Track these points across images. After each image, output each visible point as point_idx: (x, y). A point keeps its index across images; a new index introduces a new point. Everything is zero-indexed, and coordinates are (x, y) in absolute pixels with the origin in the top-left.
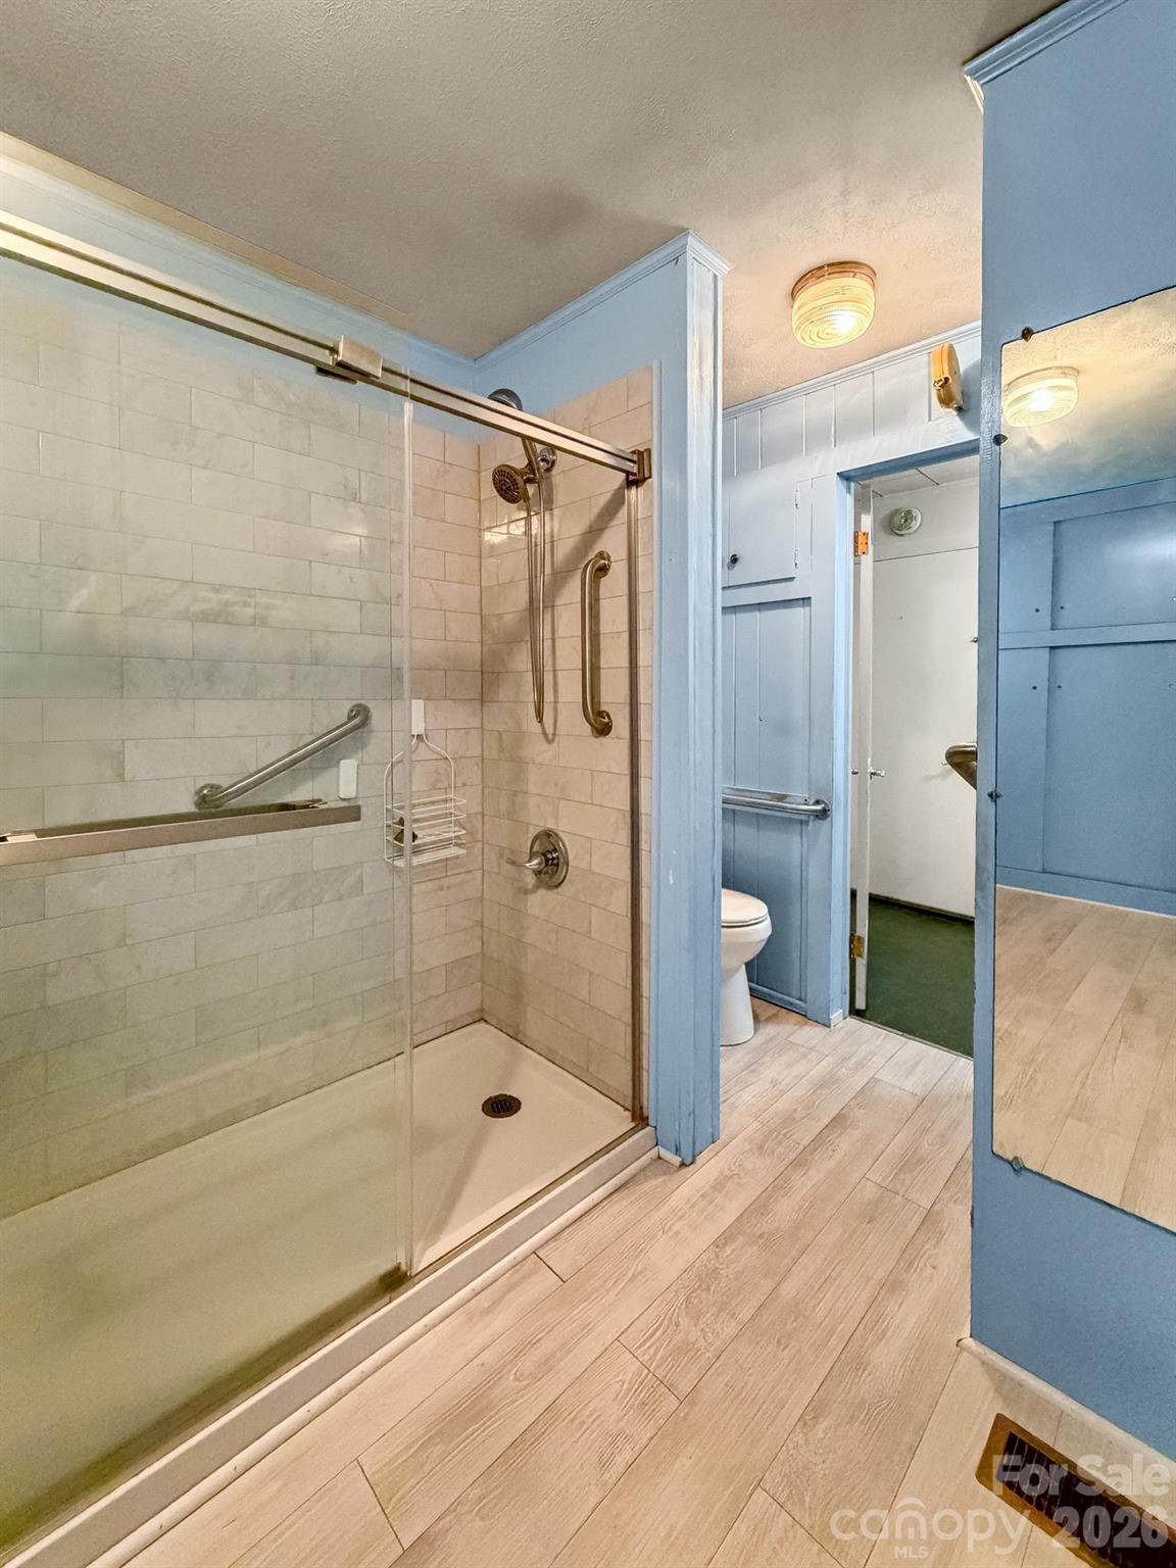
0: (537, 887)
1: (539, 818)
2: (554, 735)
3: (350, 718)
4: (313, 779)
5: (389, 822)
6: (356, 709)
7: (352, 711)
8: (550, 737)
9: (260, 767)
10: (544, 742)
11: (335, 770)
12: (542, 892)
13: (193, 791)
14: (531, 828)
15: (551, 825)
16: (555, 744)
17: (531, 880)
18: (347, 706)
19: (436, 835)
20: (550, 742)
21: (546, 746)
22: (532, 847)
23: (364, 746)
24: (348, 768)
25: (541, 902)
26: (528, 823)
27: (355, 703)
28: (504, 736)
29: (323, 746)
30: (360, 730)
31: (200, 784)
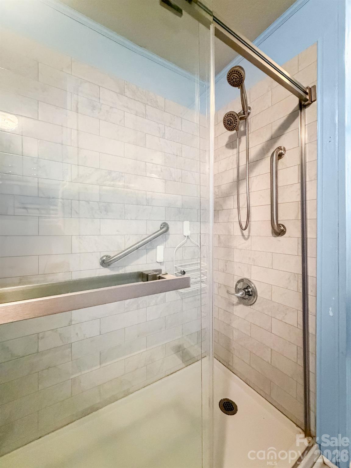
0: (238, 303)
1: (240, 273)
2: (249, 236)
3: (161, 229)
4: (147, 253)
5: (176, 272)
6: (163, 224)
7: (162, 225)
8: (246, 237)
9: (126, 248)
10: (243, 240)
11: (155, 250)
12: (241, 306)
13: (99, 258)
14: (235, 277)
15: (246, 276)
16: (249, 240)
17: (235, 300)
18: (161, 223)
19: (196, 278)
20: (246, 239)
21: (243, 241)
22: (236, 285)
23: (166, 240)
24: (160, 249)
25: (241, 310)
26: (234, 275)
27: (164, 222)
28: (221, 238)
29: (150, 240)
30: (165, 233)
31: (102, 256)
